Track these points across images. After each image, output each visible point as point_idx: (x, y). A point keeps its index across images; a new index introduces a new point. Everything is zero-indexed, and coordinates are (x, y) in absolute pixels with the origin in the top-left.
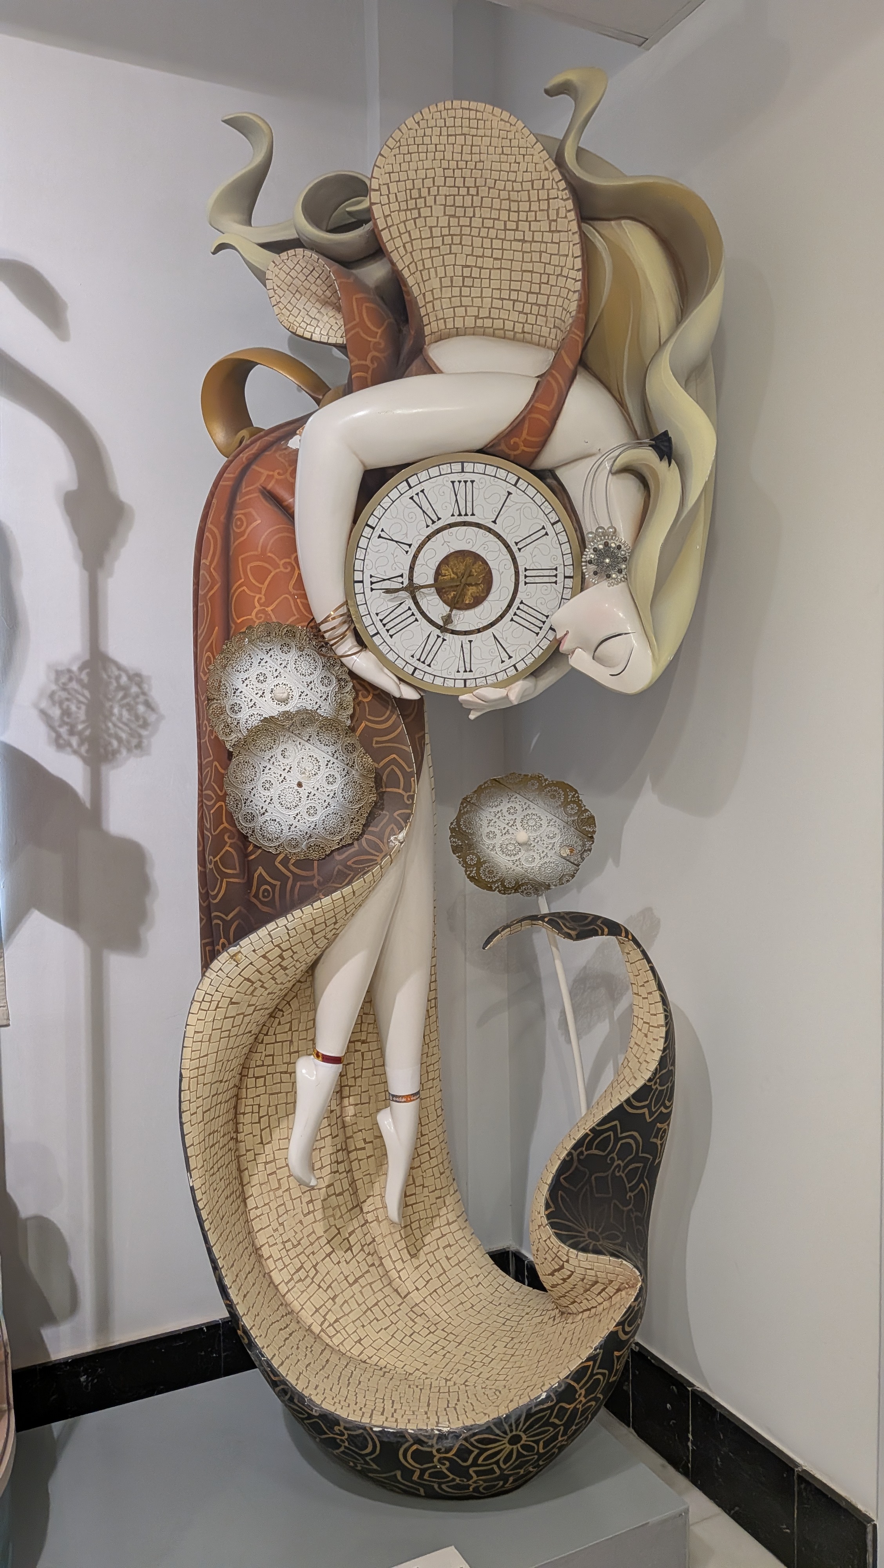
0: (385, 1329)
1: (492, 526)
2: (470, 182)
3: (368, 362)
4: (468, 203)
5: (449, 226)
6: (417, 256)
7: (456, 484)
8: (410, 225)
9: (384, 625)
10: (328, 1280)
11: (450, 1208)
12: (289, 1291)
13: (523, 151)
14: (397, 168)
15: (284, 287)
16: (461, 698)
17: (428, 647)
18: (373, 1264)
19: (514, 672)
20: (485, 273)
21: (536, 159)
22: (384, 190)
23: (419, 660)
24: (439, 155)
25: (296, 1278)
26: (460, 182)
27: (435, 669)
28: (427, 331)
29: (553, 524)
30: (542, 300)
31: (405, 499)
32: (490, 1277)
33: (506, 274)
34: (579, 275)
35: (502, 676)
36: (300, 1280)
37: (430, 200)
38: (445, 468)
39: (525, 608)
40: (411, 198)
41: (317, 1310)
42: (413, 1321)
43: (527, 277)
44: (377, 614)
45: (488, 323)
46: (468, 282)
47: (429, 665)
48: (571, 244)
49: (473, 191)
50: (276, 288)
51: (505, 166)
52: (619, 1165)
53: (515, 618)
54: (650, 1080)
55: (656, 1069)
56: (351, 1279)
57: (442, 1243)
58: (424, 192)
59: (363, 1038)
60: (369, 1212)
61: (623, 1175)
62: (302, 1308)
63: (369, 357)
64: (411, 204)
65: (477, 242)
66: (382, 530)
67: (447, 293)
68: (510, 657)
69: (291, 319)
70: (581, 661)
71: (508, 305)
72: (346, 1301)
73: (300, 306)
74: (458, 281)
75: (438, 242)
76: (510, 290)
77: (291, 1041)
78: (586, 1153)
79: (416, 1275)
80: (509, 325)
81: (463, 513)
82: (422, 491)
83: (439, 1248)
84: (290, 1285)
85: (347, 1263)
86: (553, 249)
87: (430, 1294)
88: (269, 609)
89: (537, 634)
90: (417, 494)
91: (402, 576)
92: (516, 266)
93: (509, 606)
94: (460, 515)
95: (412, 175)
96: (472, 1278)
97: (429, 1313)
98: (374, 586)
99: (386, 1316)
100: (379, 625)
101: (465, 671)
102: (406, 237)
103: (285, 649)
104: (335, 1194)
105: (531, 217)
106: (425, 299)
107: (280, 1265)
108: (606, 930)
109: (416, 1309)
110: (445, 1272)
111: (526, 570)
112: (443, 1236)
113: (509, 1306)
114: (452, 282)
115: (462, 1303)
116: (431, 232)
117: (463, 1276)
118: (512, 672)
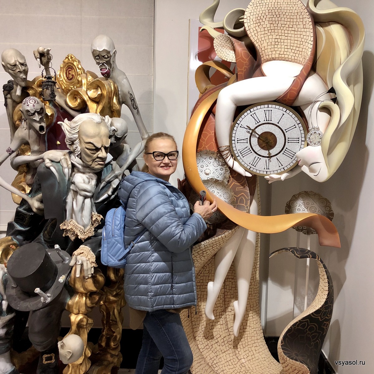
0: (232, 369)
1: (277, 124)
2: (277, 13)
3: (243, 69)
4: (276, 20)
5: (270, 27)
6: (259, 37)
7: (266, 111)
8: (257, 28)
9: (241, 154)
10: (216, 350)
11: (258, 335)
12: (203, 351)
13: (294, 4)
14: (253, 11)
15: (219, 45)
16: (265, 177)
17: (255, 161)
18: (231, 348)
19: (284, 170)
20: (282, 41)
21: (299, 6)
22: (248, 18)
23: (252, 165)
24: (267, 6)
25: (206, 348)
26: (274, 14)
27: (257, 168)
28: (262, 59)
29: (298, 124)
30: (300, 49)
31: (249, 115)
32: (269, 359)
33: (289, 41)
34: (312, 43)
35: (279, 171)
36: (207, 349)
37: (264, 20)
38: (262, 106)
39: (288, 150)
40: (257, 20)
41: (211, 359)
42: (241, 368)
43: (296, 42)
44: (239, 150)
45: (283, 56)
46: (277, 43)
47: (255, 166)
48: (310, 32)
49: (278, 16)
50: (217, 45)
51: (289, 8)
52: (309, 333)
53: (284, 153)
54: (320, 308)
55: (323, 305)
56: (223, 351)
57: (254, 345)
58: (262, 17)
59: (233, 278)
60: (231, 332)
61: (311, 337)
62: (206, 357)
63: (243, 68)
64: (258, 21)
65: (280, 31)
66: (242, 125)
67: (270, 47)
68: (282, 165)
69: (221, 55)
70: (305, 169)
71: (290, 50)
72: (220, 358)
73: (224, 51)
74: (273, 43)
75: (266, 32)
76: (291, 46)
77: (209, 276)
78: (297, 328)
79: (244, 354)
80: (290, 57)
81: (268, 120)
82: (255, 113)
83: (253, 346)
84: (204, 350)
85: (222, 346)
86: (304, 34)
87: (248, 361)
88: (207, 147)
89: (292, 158)
90: (253, 114)
91: (247, 139)
92: (292, 38)
93: (282, 149)
94: (267, 121)
95: (258, 13)
96: (262, 358)
97: (247, 366)
98: (238, 142)
99: (232, 364)
100: (239, 154)
101: (267, 169)
102: (255, 32)
103: (211, 158)
104: (220, 324)
105: (297, 23)
106: (261, 50)
107: (201, 343)
108: (311, 256)
109: (243, 364)
110: (254, 354)
111: (288, 138)
112: (255, 343)
113: (273, 369)
114: (271, 44)
115: (258, 365)
116: (264, 29)
117: (260, 357)
118: (283, 170)
